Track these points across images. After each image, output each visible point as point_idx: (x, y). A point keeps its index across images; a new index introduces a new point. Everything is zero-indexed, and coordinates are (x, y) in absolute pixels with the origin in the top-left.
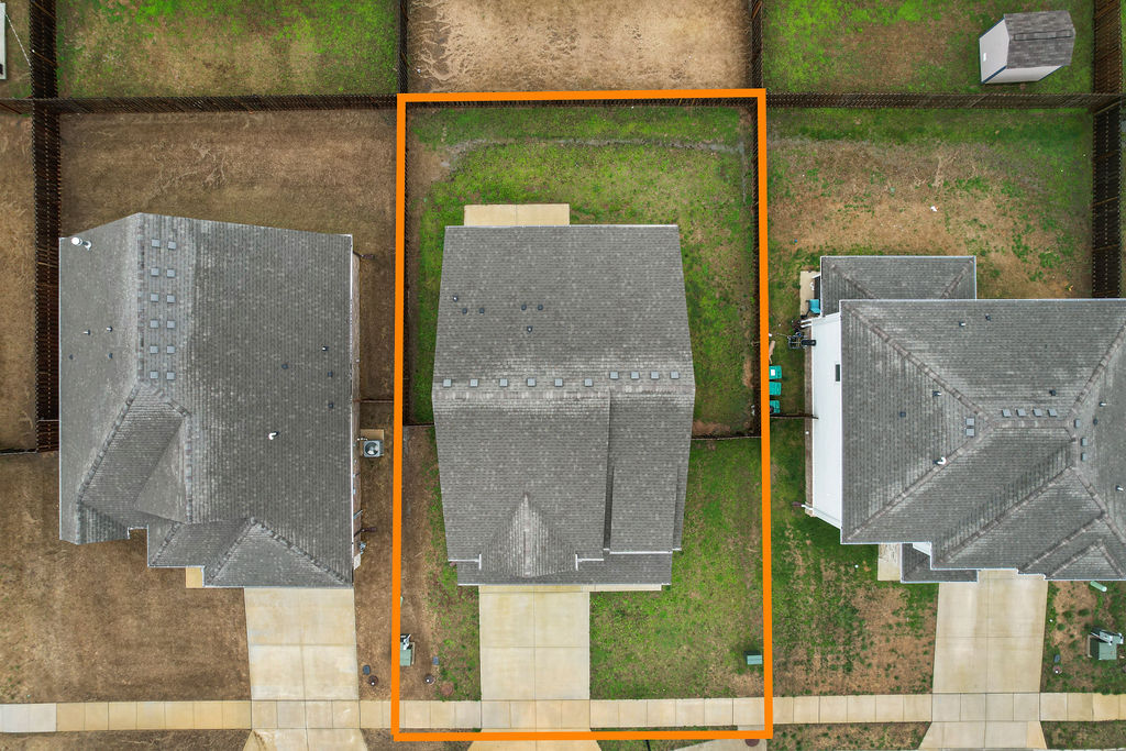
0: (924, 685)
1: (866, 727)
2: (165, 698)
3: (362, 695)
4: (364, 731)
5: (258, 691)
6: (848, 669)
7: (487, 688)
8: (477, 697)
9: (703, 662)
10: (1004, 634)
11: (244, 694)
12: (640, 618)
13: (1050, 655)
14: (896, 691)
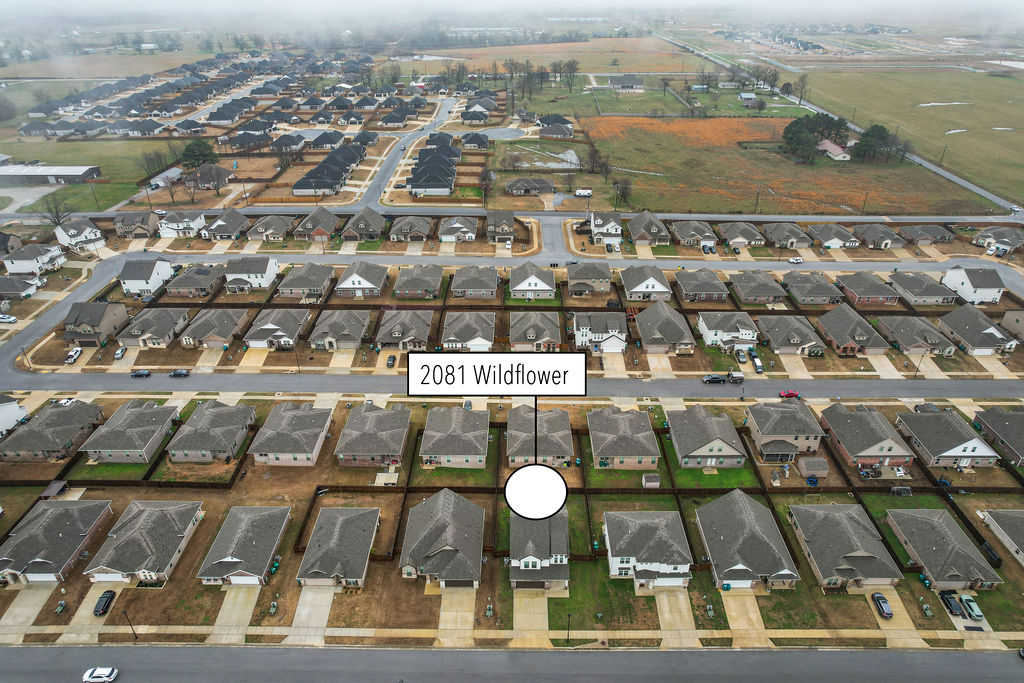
0: (658, 627)
1: (641, 640)
2: (410, 628)
3: (475, 628)
4: (474, 639)
5: (441, 626)
6: (632, 622)
7: (514, 627)
8: (512, 629)
9: (584, 620)
10: (680, 611)
11: (436, 627)
12: (563, 605)
13: (696, 618)
14: (649, 629)
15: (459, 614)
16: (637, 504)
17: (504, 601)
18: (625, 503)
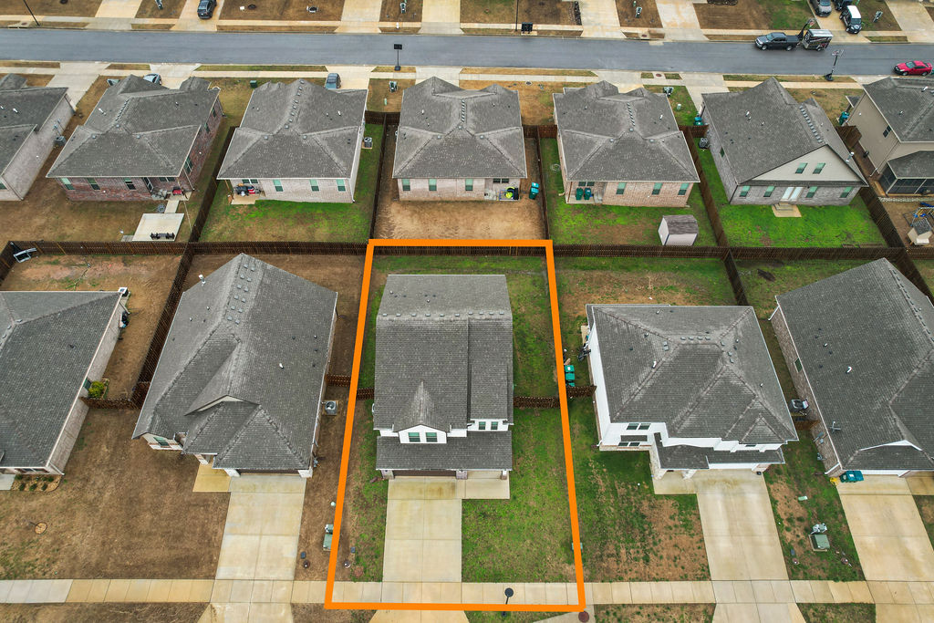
0: (704, 574)
1: (668, 607)
2: (153, 576)
3: (296, 577)
4: (293, 605)
5: (222, 572)
6: (647, 560)
7: (388, 571)
8: (380, 579)
9: (541, 555)
10: (750, 533)
11: (211, 575)
12: (496, 519)
13: (787, 550)
14: (684, 578)
15: (265, 541)
16: (650, 277)
17: (368, 506)
18: (625, 276)
